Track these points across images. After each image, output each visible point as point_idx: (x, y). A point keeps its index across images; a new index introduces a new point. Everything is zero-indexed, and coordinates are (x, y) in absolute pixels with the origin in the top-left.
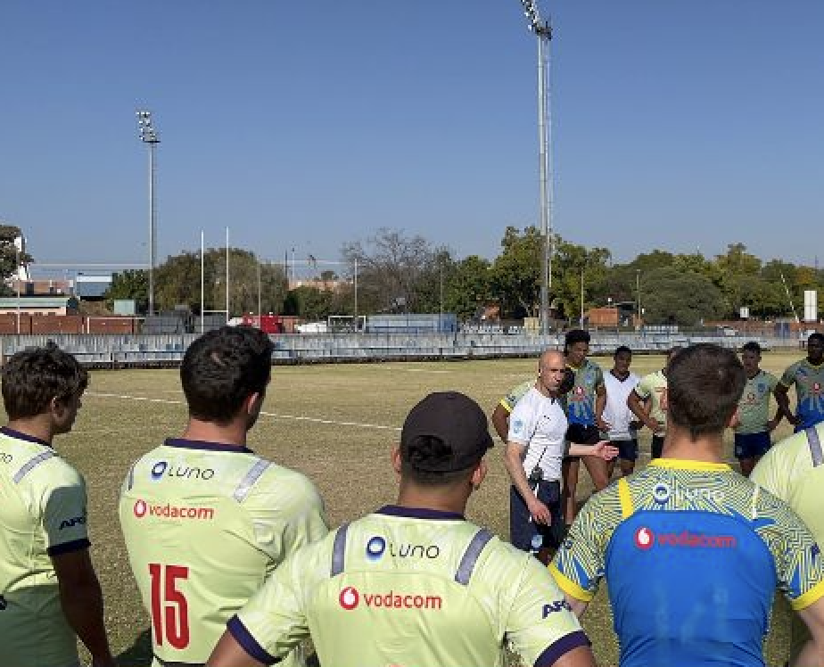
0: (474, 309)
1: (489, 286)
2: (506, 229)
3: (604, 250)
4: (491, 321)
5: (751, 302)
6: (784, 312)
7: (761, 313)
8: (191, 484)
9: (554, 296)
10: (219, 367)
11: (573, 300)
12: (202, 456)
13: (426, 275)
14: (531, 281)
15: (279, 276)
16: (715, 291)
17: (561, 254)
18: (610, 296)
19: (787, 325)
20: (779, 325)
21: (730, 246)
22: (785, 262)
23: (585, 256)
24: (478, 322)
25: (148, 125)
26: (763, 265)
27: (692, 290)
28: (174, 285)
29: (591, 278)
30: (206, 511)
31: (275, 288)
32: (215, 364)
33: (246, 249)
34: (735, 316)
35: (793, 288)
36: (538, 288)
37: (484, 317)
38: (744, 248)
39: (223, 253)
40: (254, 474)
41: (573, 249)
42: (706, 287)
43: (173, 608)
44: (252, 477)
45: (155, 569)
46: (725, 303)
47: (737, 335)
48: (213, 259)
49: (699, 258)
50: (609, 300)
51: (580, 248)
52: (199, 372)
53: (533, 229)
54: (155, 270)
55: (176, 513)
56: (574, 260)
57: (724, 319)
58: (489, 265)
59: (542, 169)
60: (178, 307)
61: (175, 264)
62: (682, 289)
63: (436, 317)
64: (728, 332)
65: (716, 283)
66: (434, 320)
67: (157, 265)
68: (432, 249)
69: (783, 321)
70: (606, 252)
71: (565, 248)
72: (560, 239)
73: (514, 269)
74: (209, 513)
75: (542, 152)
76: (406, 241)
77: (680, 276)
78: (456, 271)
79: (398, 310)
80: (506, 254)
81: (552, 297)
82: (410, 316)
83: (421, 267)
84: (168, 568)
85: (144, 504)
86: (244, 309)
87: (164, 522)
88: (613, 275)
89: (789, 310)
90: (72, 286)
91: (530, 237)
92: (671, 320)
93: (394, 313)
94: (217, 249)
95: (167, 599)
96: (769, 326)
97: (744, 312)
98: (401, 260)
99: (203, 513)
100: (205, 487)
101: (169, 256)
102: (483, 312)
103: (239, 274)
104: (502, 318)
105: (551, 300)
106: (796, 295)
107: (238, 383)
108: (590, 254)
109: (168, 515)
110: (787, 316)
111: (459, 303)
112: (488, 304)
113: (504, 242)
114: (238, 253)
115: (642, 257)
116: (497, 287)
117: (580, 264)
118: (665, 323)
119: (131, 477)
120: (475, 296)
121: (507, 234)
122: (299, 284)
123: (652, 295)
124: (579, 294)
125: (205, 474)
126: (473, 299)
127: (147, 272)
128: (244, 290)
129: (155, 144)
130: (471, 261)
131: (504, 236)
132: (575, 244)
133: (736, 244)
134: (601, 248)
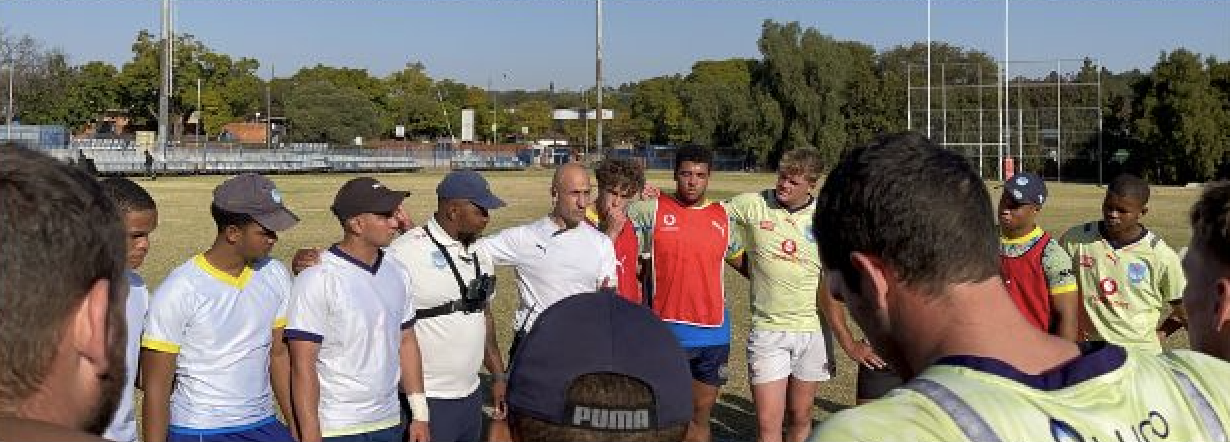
2: (138, 34)
3: (254, 61)
5: (418, 121)
11: (213, 113)
16: (374, 107)
17: (203, 63)
18: (259, 111)
19: (449, 146)
21: (408, 65)
23: (228, 65)
26: (434, 84)
27: (348, 107)
29: (235, 90)
34: (392, 136)
38: (422, 68)
41: (216, 59)
42: (365, 104)
46: (388, 120)
49: (365, 73)
50: (258, 115)
51: (224, 58)
56: (218, 71)
57: (378, 137)
58: (115, 72)
62: (337, 104)
63: (36, 128)
65: (378, 100)
66: (35, 132)
68: (42, 52)
69: (439, 141)
70: (255, 63)
71: (208, 57)
73: (146, 76)
76: (12, 42)
77: (334, 91)
78: (70, 77)
80: (136, 59)
92: (324, 138)
97: (400, 131)
108: (236, 64)
110: (444, 137)
111: (73, 113)
113: (136, 48)
116: (123, 95)
117: (224, 75)
120: (94, 106)
121: (139, 39)
123: (303, 111)
130: (94, 69)
131: (135, 41)
132: (219, 54)
133: (415, 62)
134: (249, 58)
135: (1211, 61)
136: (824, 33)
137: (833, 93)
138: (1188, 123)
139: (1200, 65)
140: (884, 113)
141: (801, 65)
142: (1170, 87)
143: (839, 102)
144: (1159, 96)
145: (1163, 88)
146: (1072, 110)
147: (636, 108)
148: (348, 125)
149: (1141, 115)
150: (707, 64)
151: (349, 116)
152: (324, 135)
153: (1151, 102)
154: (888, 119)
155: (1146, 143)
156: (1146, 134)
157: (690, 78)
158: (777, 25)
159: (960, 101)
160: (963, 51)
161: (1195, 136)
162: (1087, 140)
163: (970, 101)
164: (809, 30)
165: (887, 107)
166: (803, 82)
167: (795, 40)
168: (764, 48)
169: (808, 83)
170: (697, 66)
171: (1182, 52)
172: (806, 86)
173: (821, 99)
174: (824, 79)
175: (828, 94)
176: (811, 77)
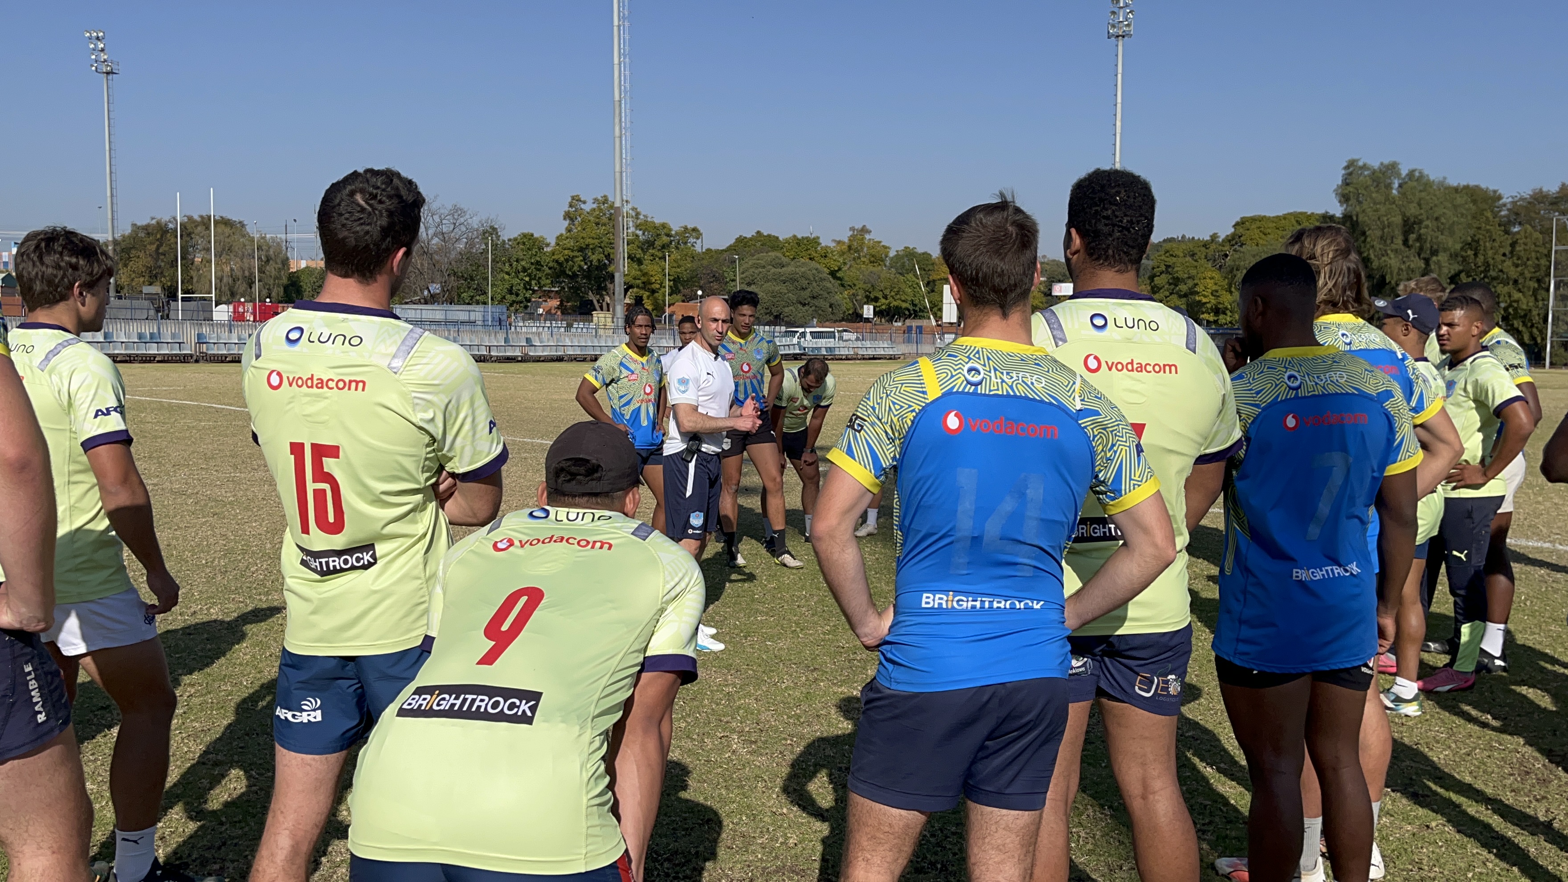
0: (529, 300)
1: (548, 271)
2: (570, 200)
3: (695, 230)
4: (549, 315)
5: (876, 299)
6: (917, 313)
7: (887, 314)
8: (336, 352)
9: (631, 287)
10: (363, 210)
11: (653, 292)
12: (344, 320)
13: (467, 256)
14: (602, 267)
15: (278, 253)
16: (831, 284)
17: (640, 233)
18: (701, 288)
19: (920, 329)
20: (910, 329)
21: (852, 229)
22: (920, 250)
23: (668, 235)
24: (532, 316)
25: (102, 50)
26: (892, 254)
27: (804, 283)
28: (142, 261)
29: (676, 264)
30: (357, 382)
31: (271, 269)
32: (359, 205)
33: (235, 218)
34: (857, 317)
35: (927, 284)
36: (612, 277)
37: (541, 311)
38: (869, 232)
39: (205, 222)
40: (410, 342)
41: (655, 227)
42: (822, 280)
43: (324, 491)
44: (407, 347)
45: (297, 449)
46: (842, 298)
47: (857, 339)
48: (190, 229)
49: (815, 241)
50: (700, 293)
51: (664, 226)
52: (341, 215)
53: (605, 200)
54: (115, 242)
55: (321, 384)
56: (656, 241)
57: (843, 320)
58: (548, 245)
59: (617, 120)
60: (147, 289)
61: (142, 234)
62: (793, 280)
63: (480, 308)
64: (846, 335)
65: (833, 274)
66: (476, 313)
67: (118, 236)
68: (475, 223)
69: (914, 323)
70: (696, 232)
71: (645, 225)
72: (638, 214)
73: (581, 250)
74: (361, 385)
75: (617, 98)
76: (442, 211)
78: (505, 250)
79: (432, 299)
80: (569, 230)
81: (628, 287)
82: (446, 306)
83: (461, 246)
84: (314, 446)
85: (279, 374)
86: (233, 294)
87: (306, 395)
88: (705, 262)
89: (923, 309)
90: (5, 259)
91: (600, 210)
93: (426, 303)
94: (196, 217)
95: (315, 481)
96: (898, 328)
97: (868, 311)
98: (435, 235)
99: (353, 385)
100: (353, 355)
101: (134, 225)
102: (539, 306)
103: (225, 250)
104: (563, 313)
105: (626, 291)
106: (933, 291)
107: (385, 231)
108: (677, 233)
109: (312, 387)
110: (921, 317)
111: (510, 292)
112: (547, 295)
113: (568, 216)
114: (224, 222)
115: (741, 240)
116: (559, 272)
117: (664, 247)
118: (769, 324)
119: (258, 344)
120: (529, 283)
121: (571, 206)
122: (303, 264)
124: (662, 285)
125: (353, 341)
126: (527, 286)
127: (106, 244)
128: (232, 270)
129: (110, 77)
130: (525, 239)
131: (567, 208)
132: (658, 221)
133: (859, 226)
134: (690, 226)
136: (1434, 175)
137: (1442, 257)
140: (1514, 282)
141: (1398, 220)
147: (1157, 280)
148: (804, 305)
150: (1253, 219)
151: (806, 294)
152: (777, 317)
157: (1232, 240)
158: (1365, 167)
164: (1411, 174)
165: (1521, 274)
166: (1399, 240)
167: (1389, 186)
168: (1345, 198)
169: (1405, 242)
170: (1241, 224)
172: (1402, 247)
173: (1422, 264)
174: (1429, 238)
175: (1434, 258)
176: (1412, 235)
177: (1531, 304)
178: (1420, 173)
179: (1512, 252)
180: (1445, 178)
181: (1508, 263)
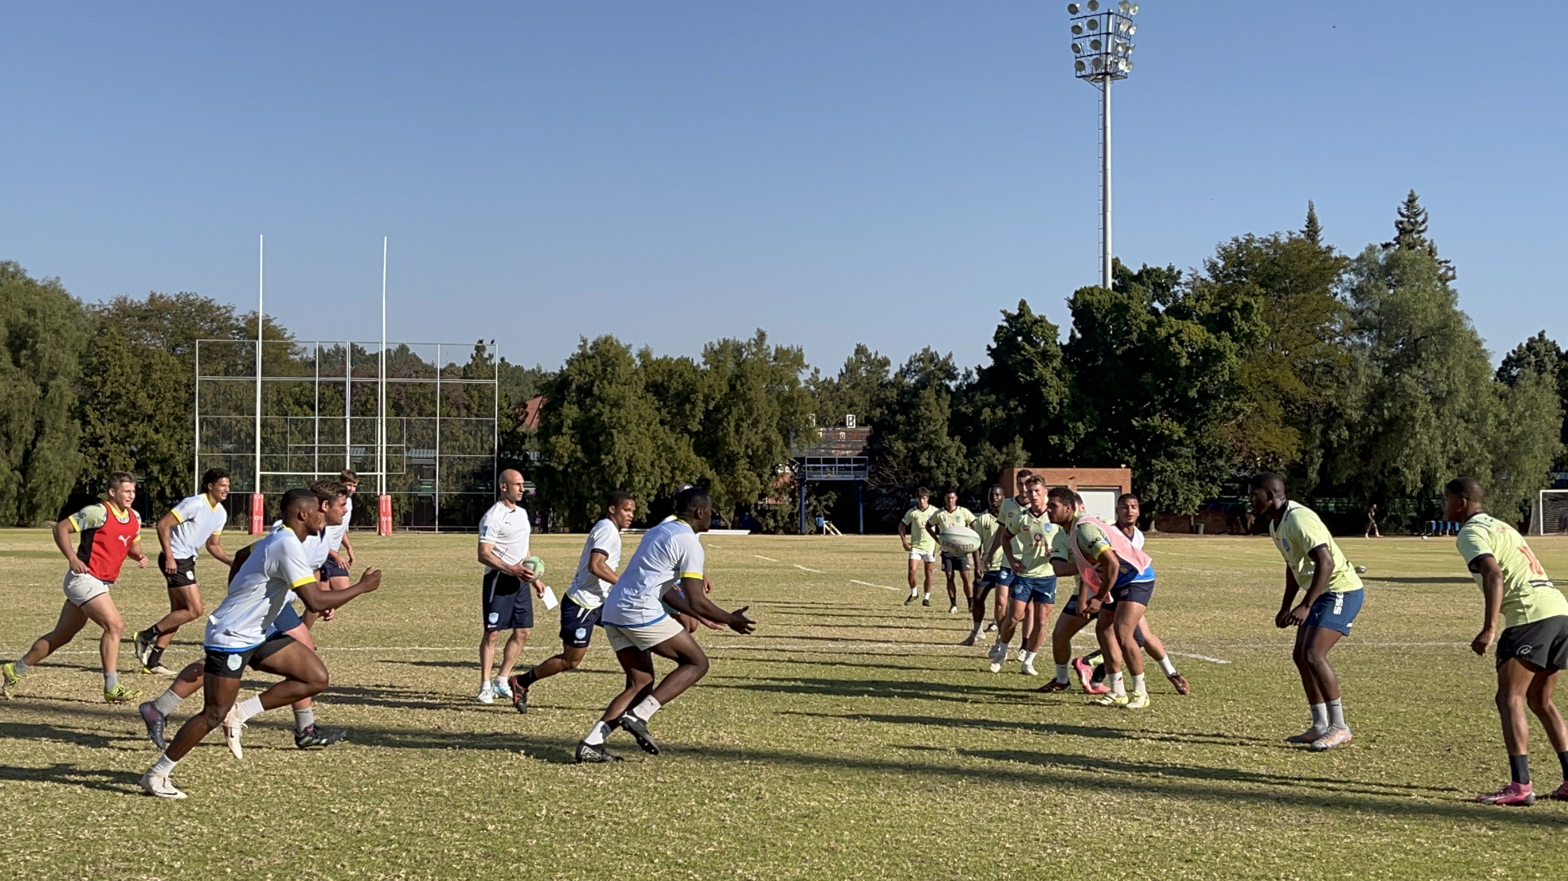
135: (644, 355)
137: (61, 380)
138: (620, 443)
139: (633, 361)
140: (151, 418)
142: (596, 390)
143: (70, 397)
144: (580, 404)
145: (585, 391)
146: (458, 421)
149: (558, 430)
153: (571, 412)
154: (157, 431)
155: (565, 471)
156: (566, 460)
159: (280, 402)
160: (235, 314)
161: (629, 464)
162: (477, 468)
163: (298, 403)
165: (157, 407)
169: (16, 362)
171: (607, 340)
172: (13, 367)
173: (38, 392)
174: (47, 356)
175: (52, 383)
176: (24, 352)
177: (173, 448)
178: (16, 266)
179: (144, 381)
180: (58, 278)
181: (142, 394)
